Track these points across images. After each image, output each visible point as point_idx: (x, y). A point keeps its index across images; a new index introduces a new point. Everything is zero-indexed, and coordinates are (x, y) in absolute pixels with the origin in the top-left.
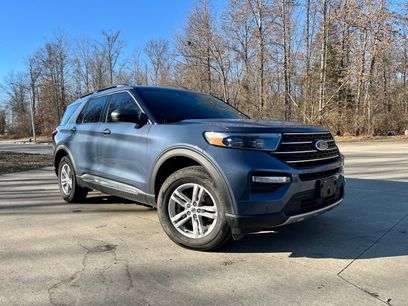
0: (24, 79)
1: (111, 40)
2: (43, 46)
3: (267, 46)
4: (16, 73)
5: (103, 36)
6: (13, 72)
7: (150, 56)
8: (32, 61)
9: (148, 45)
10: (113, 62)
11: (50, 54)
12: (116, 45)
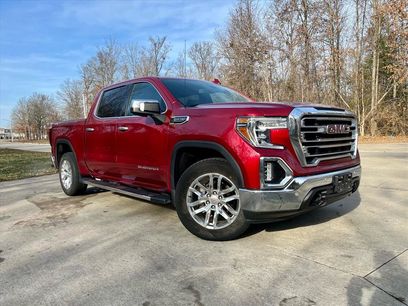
0: (78, 86)
1: (157, 45)
2: (95, 55)
3: (314, 44)
4: (71, 81)
5: (150, 43)
6: (68, 80)
7: (194, 59)
8: (86, 69)
9: (192, 48)
10: (159, 67)
11: (102, 62)
12: (162, 50)
